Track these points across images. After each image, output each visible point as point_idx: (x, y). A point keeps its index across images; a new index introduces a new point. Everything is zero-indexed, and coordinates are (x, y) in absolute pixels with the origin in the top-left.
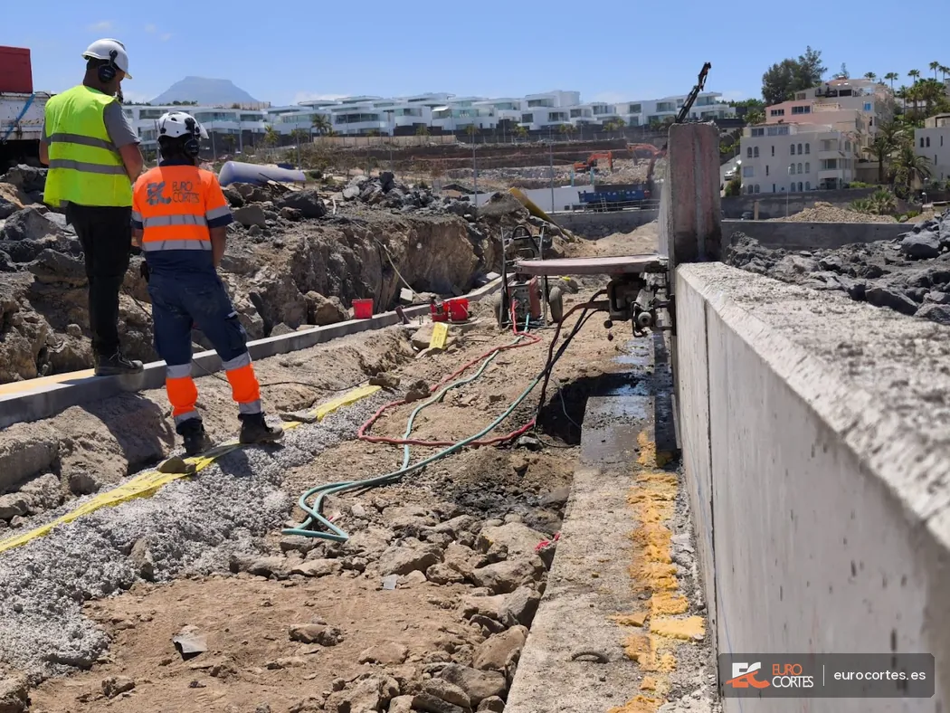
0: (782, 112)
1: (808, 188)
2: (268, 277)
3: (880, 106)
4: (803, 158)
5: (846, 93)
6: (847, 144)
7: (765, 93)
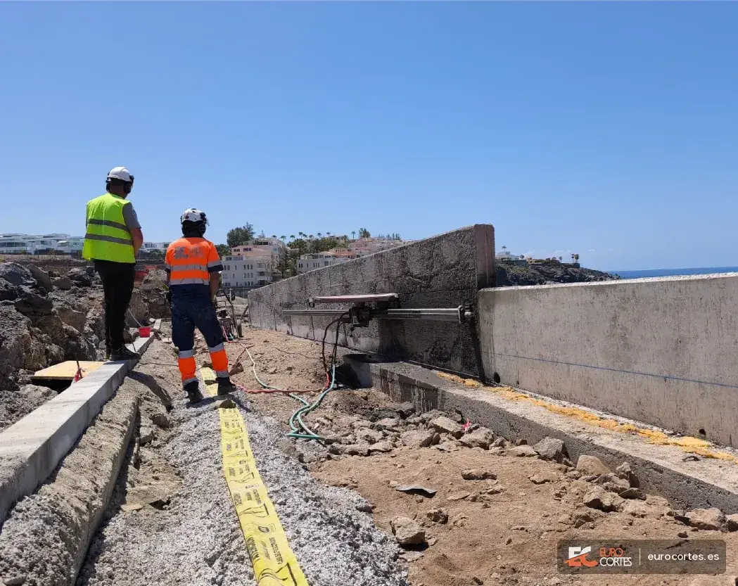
0: (239, 250)
1: (252, 284)
2: (95, 315)
3: (280, 249)
4: (249, 271)
5: (266, 243)
6: (268, 265)
7: (228, 241)
